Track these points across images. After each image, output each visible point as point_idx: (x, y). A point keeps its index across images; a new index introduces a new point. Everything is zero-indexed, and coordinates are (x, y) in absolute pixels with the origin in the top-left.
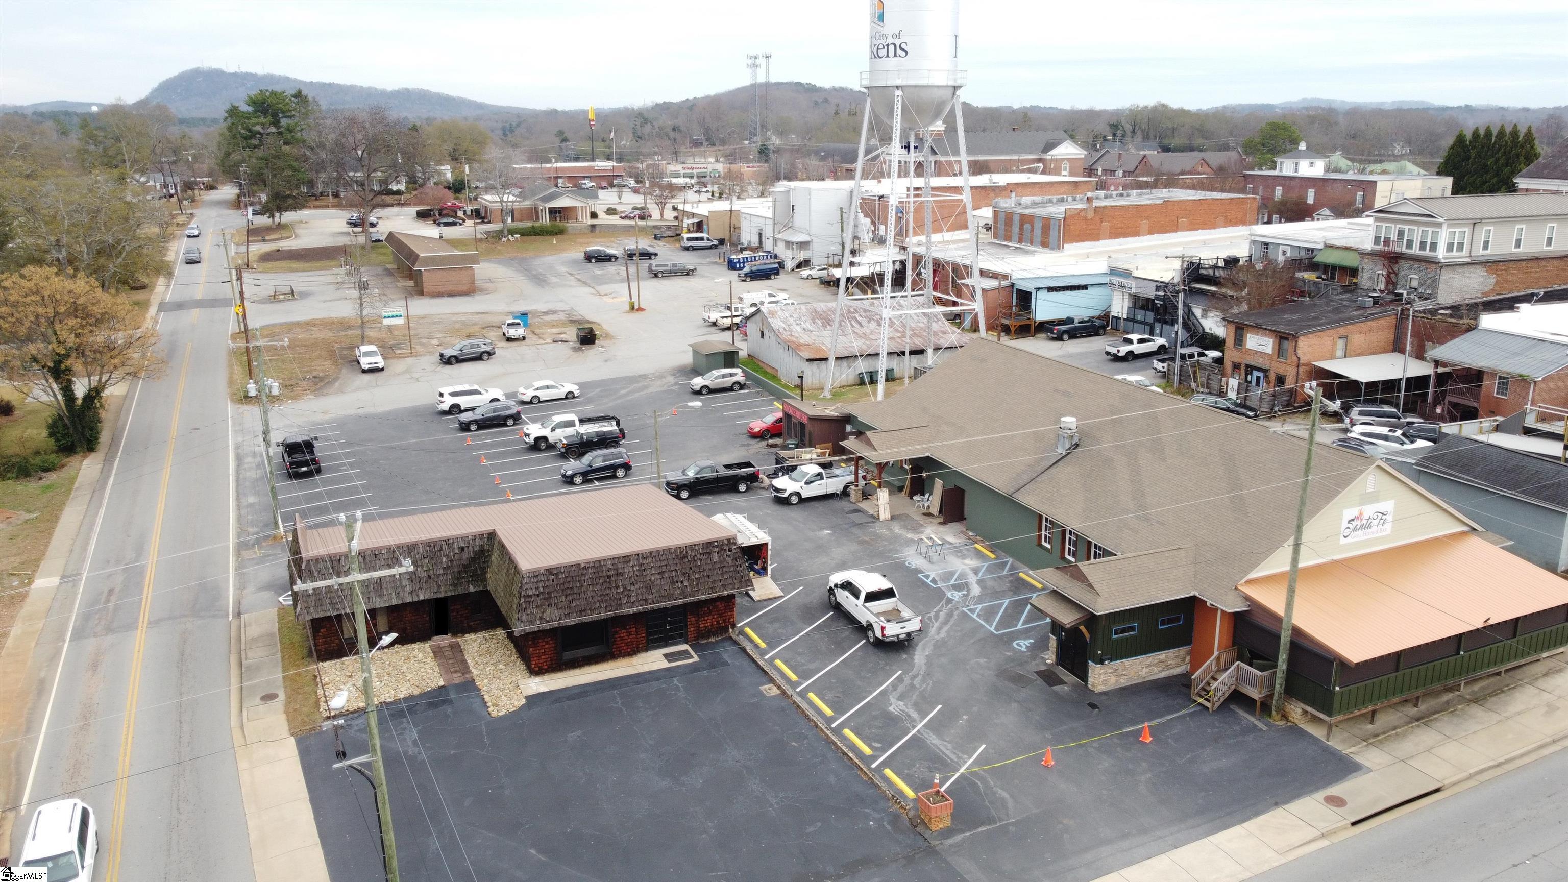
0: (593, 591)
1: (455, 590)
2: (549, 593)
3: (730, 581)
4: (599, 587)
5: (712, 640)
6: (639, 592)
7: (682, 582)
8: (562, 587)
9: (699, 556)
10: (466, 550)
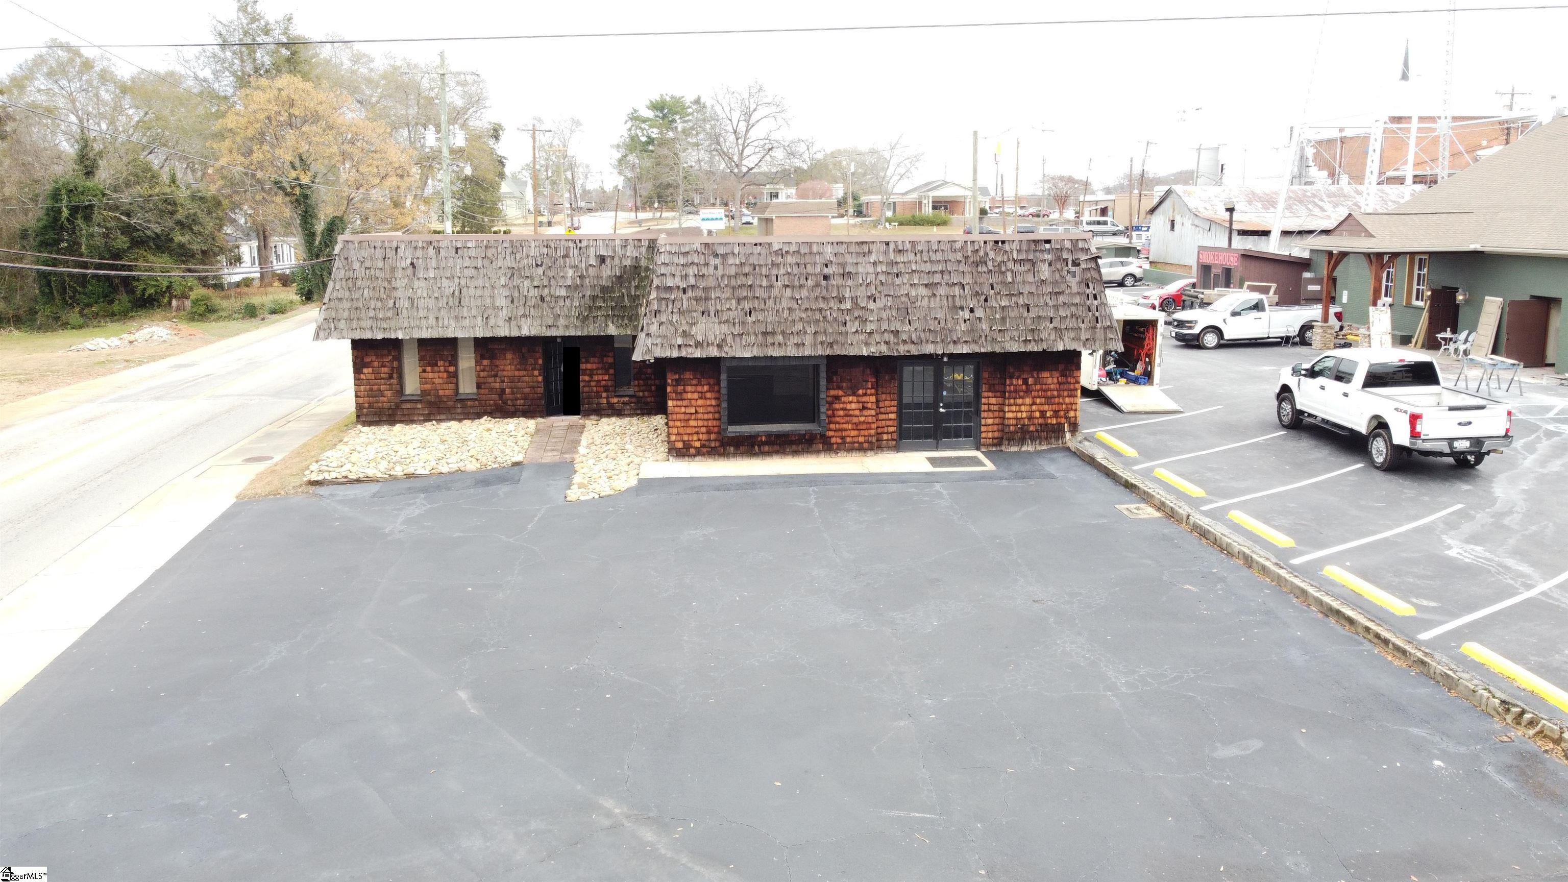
0: (792, 298)
1: (583, 328)
2: (705, 289)
3: (1072, 323)
4: (804, 293)
5: (1028, 448)
6: (884, 315)
7: (972, 310)
8: (733, 282)
9: (1010, 265)
10: (608, 261)
